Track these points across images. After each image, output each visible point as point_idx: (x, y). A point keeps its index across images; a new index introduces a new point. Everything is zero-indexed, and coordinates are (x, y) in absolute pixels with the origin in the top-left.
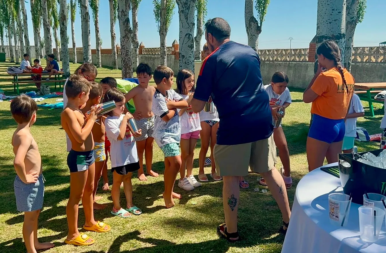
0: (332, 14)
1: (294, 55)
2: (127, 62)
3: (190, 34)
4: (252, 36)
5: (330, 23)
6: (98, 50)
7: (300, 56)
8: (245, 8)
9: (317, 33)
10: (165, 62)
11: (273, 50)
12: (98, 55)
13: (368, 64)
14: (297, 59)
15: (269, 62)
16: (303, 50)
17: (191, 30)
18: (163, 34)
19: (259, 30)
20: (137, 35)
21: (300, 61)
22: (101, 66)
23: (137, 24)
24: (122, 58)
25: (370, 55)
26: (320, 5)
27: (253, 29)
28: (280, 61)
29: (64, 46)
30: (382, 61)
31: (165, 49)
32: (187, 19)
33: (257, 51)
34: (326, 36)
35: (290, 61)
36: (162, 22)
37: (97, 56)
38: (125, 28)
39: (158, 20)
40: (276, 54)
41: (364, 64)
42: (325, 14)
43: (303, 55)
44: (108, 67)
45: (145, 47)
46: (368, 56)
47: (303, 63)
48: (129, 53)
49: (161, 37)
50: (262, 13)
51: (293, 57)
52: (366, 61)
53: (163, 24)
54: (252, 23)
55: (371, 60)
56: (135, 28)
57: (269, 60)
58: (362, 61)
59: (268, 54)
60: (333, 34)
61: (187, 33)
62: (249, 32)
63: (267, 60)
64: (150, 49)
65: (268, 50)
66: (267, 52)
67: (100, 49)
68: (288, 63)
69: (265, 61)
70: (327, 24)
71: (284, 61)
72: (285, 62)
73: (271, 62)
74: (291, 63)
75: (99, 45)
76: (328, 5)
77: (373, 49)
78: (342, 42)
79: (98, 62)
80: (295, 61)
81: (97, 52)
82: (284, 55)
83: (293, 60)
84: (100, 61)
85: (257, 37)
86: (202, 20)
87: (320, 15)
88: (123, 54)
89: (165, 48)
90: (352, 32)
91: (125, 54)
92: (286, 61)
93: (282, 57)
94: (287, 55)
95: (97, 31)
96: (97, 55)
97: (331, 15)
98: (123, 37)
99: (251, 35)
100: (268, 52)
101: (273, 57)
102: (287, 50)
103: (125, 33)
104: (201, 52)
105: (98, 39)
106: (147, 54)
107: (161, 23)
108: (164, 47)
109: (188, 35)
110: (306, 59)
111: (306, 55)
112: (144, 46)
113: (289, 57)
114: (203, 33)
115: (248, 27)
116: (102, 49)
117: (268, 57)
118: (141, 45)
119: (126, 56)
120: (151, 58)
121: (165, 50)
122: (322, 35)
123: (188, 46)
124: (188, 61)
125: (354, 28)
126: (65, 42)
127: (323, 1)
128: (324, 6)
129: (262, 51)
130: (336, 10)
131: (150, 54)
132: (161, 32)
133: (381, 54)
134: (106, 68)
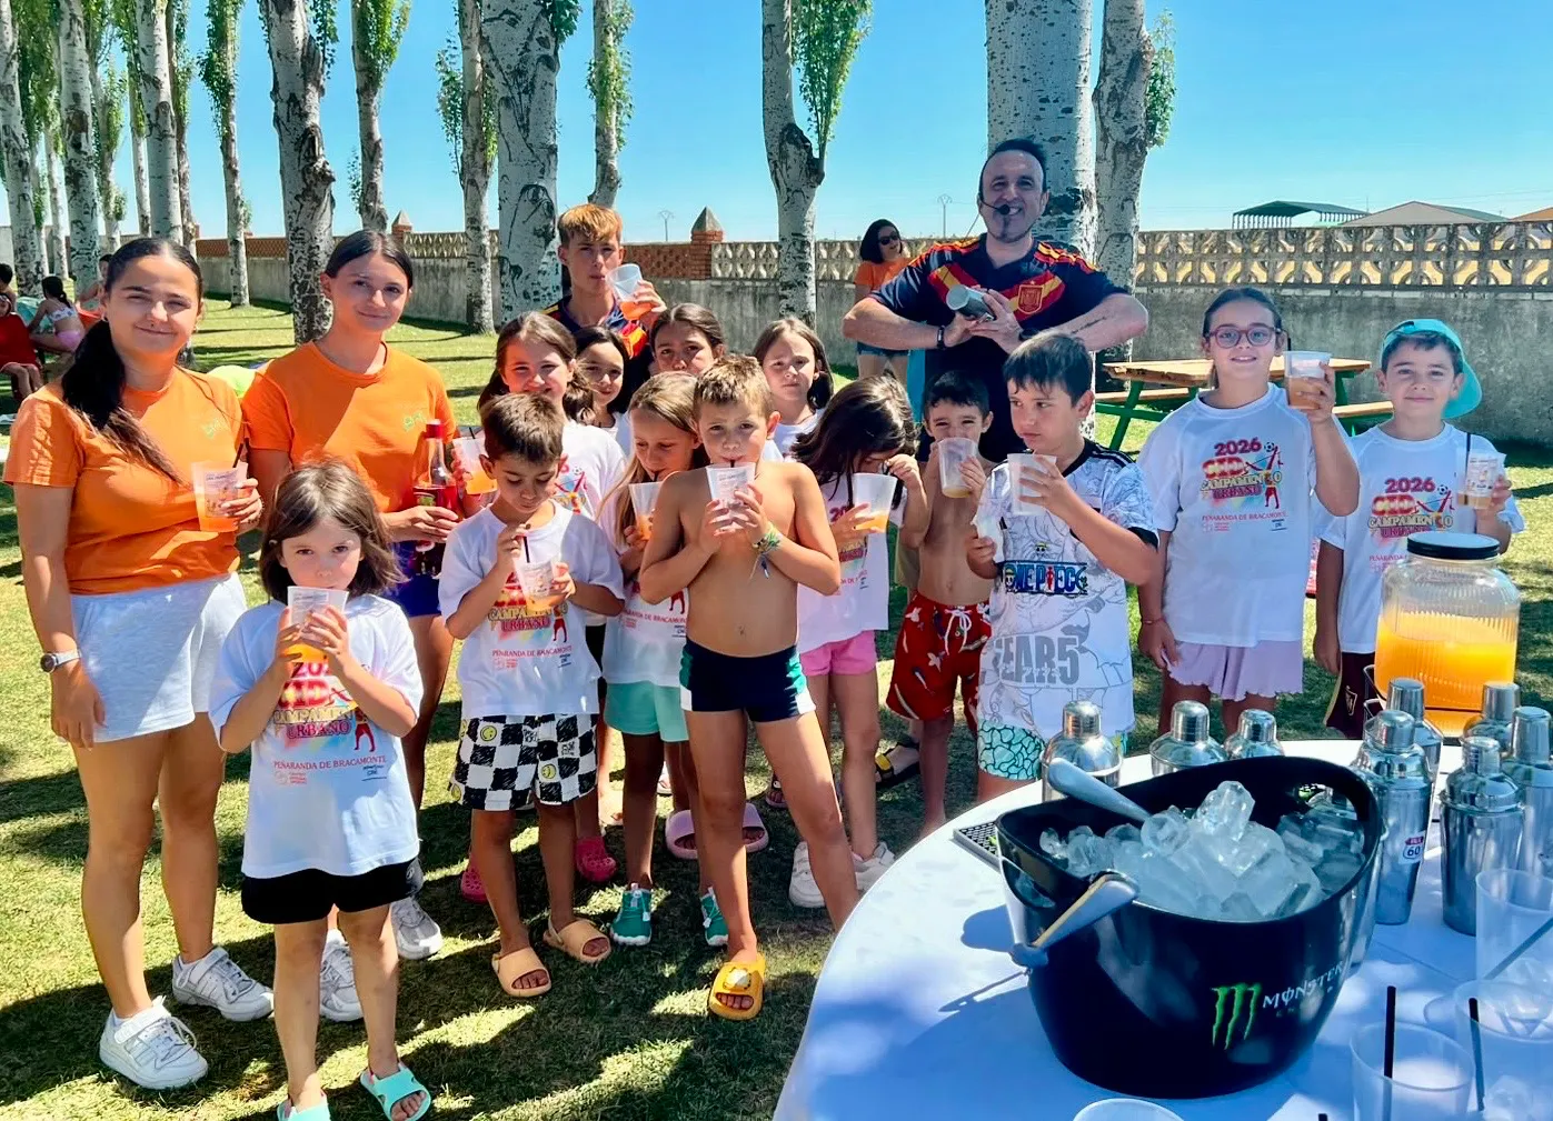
0: (1041, 114)
2: (312, 291)
3: (538, 187)
4: (790, 194)
6: (236, 243)
8: (764, 92)
10: (485, 284)
12: (237, 262)
13: (1191, 291)
17: (543, 171)
18: (473, 182)
19: (814, 171)
20: (380, 187)
22: (246, 300)
23: (377, 145)
24: (295, 276)
25: (1197, 259)
26: (997, 81)
27: (796, 168)
29: (83, 229)
31: (481, 237)
32: (528, 130)
33: (813, 246)
36: (469, 140)
37: (232, 266)
38: (303, 163)
39: (455, 131)
41: (1179, 290)
42: (1016, 115)
44: (279, 302)
45: (414, 231)
46: (1190, 263)
49: (466, 195)
50: (825, 111)
52: (1185, 279)
53: (474, 145)
54: (791, 148)
55: (1201, 276)
56: (372, 159)
58: (1172, 279)
61: (526, 182)
62: (780, 179)
64: (432, 235)
66: (849, 251)
67: (242, 239)
69: (842, 281)
75: (238, 223)
76: (1025, 80)
77: (1207, 239)
78: (1081, 223)
79: (238, 287)
81: (231, 249)
84: (245, 283)
85: (808, 199)
86: (614, 135)
87: (999, 120)
88: (298, 261)
89: (485, 233)
90: (1134, 179)
91: (303, 262)
95: (231, 172)
96: (231, 261)
97: (1038, 118)
98: (297, 197)
99: (788, 190)
103: (305, 180)
105: (234, 202)
106: (422, 257)
107: (465, 142)
108: (478, 229)
109: (531, 191)
112: (410, 228)
114: (618, 182)
115: (777, 162)
116: (255, 236)
118: (400, 223)
119: (309, 269)
120: (434, 269)
121: (486, 241)
123: (536, 233)
124: (537, 288)
125: (1138, 164)
126: (87, 213)
127: (1005, 67)
128: (1010, 87)
129: (829, 245)
130: (1056, 101)
131: (432, 256)
132: (468, 177)
133: (1234, 256)
134: (268, 308)
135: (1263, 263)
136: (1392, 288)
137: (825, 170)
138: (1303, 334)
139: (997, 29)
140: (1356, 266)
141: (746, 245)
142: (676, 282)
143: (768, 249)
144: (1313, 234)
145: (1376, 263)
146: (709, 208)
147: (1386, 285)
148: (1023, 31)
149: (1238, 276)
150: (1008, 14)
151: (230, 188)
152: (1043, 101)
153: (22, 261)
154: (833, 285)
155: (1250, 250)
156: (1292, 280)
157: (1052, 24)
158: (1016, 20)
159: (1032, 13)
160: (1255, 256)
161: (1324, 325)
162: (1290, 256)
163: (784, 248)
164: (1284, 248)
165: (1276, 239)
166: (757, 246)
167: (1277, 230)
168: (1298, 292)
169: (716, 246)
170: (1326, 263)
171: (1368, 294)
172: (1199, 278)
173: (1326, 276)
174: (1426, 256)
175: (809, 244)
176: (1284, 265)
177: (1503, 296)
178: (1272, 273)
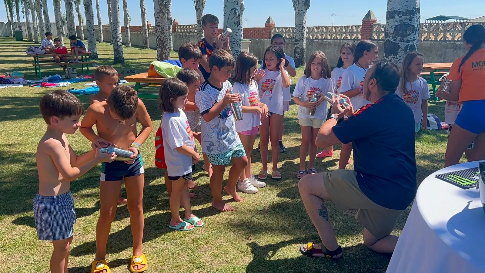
1: (344, 33)
2: (162, 41)
3: (236, 9)
4: (299, 12)
6: (127, 28)
7: (351, 33)
9: (388, 8)
11: (322, 27)
12: (127, 34)
13: (426, 42)
14: (349, 37)
15: (317, 41)
16: (356, 27)
17: (237, 4)
18: (199, 9)
19: (307, 4)
21: (352, 40)
22: (130, 45)
24: (157, 37)
25: (429, 32)
27: (301, 3)
28: (329, 40)
29: (90, 23)
30: (442, 39)
34: (398, 10)
35: (340, 39)
37: (126, 35)
38: (160, 2)
40: (325, 31)
41: (422, 42)
43: (355, 32)
44: (139, 46)
45: (179, 24)
46: (426, 34)
47: (355, 41)
48: (165, 31)
49: (197, 13)
51: (344, 35)
52: (424, 39)
55: (430, 38)
57: (317, 38)
59: (316, 31)
60: (407, 8)
61: (232, 7)
62: (296, 7)
63: (315, 38)
64: (185, 26)
65: (316, 27)
67: (128, 27)
68: (338, 41)
69: (313, 39)
71: (334, 39)
72: (336, 41)
73: (320, 41)
74: (342, 41)
75: (127, 22)
77: (432, 26)
78: (416, 18)
79: (127, 41)
80: (346, 40)
81: (125, 29)
82: (334, 33)
83: (344, 38)
84: (130, 40)
85: (305, 13)
88: (158, 32)
91: (160, 32)
92: (337, 39)
93: (332, 34)
94: (338, 33)
95: (125, 6)
96: (126, 33)
98: (158, 13)
99: (299, 10)
100: (317, 29)
101: (322, 36)
102: (338, 27)
103: (160, 8)
104: (242, 29)
105: (126, 15)
106: (182, 32)
109: (234, 10)
110: (358, 37)
111: (358, 32)
113: (339, 34)
114: (244, 8)
115: (296, 2)
116: (131, 26)
117: (316, 35)
118: (175, 22)
119: (161, 35)
120: (186, 36)
122: (395, 9)
123: (235, 23)
124: (234, 40)
126: (91, 18)
129: (309, 28)
131: (185, 32)
132: (198, 7)
133: (441, 32)
134: (136, 47)
135: (451, 34)
137: (310, 4)
141: (282, 28)
142: (260, 39)
143: (289, 29)
144: (468, 24)
146: (271, 17)
151: (125, 11)
153: (71, 33)
154: (310, 41)
155: (446, 30)
156: (460, 39)
160: (448, 31)
163: (297, 29)
164: (458, 29)
165: (456, 26)
166: (286, 28)
167: (456, 23)
169: (273, 28)
172: (429, 38)
175: (304, 27)
176: (458, 34)
178: (453, 37)
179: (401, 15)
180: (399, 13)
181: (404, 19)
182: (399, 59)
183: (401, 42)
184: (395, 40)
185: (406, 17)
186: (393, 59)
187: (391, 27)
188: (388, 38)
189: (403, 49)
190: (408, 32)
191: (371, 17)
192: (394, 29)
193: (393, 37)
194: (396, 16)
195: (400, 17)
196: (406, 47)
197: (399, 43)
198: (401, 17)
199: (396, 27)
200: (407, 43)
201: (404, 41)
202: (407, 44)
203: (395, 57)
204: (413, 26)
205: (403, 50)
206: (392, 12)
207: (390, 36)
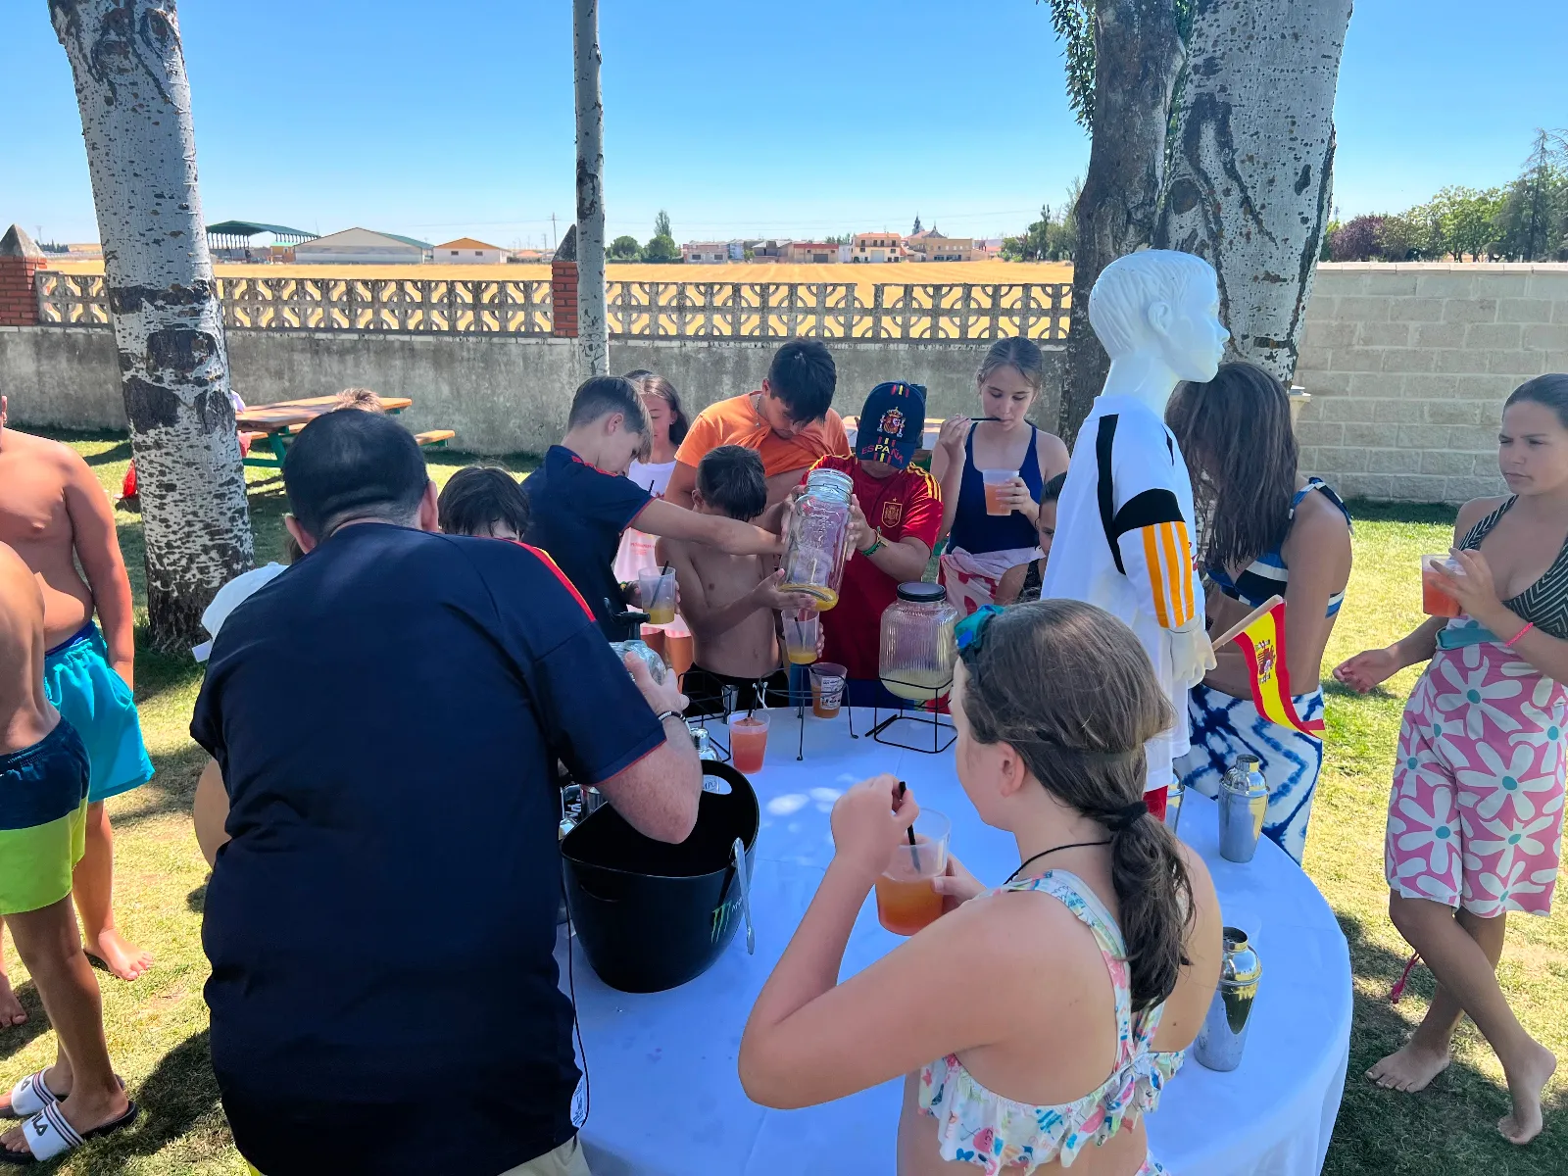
0: (157, 208)
5: (156, 242)
26: (104, 172)
30: (273, 325)
34: (148, 287)
42: (131, 207)
55: (236, 319)
60: (176, 282)
70: (147, 244)
76: (136, 175)
78: (211, 312)
87: (112, 211)
97: (156, 213)
122: (134, 284)
127: (111, 158)
128: (121, 179)
130: (171, 198)
133: (266, 302)
135: (293, 309)
136: (409, 332)
138: (339, 373)
139: (96, 121)
140: (376, 313)
144: (336, 285)
145: (393, 311)
147: (403, 331)
148: (128, 126)
149: (272, 320)
150: (106, 108)
152: (157, 196)
155: (280, 297)
156: (322, 325)
157: (157, 123)
158: (116, 114)
159: (134, 110)
160: (286, 303)
161: (357, 365)
162: (318, 304)
164: (312, 296)
165: (303, 288)
168: (330, 336)
170: (350, 311)
171: (390, 337)
172: (235, 322)
173: (352, 322)
174: (433, 306)
176: (313, 312)
177: (495, 340)
178: (303, 316)
179: (160, 303)
180: (152, 296)
181: (173, 314)
182: (183, 437)
183: (181, 384)
184: (160, 379)
185: (178, 308)
186: (163, 436)
187: (133, 337)
188: (132, 372)
189: (191, 405)
190: (196, 354)
191: (24, 249)
192: (148, 347)
193: (151, 370)
194: (146, 304)
195: (157, 308)
196: (200, 400)
197: (173, 387)
198: (162, 308)
199: (152, 339)
200: (200, 386)
201: (188, 382)
202: (199, 390)
203: (170, 430)
204: (209, 337)
205: (191, 409)
206: (128, 290)
207: (137, 365)
